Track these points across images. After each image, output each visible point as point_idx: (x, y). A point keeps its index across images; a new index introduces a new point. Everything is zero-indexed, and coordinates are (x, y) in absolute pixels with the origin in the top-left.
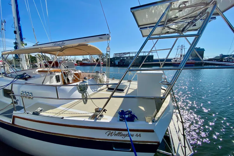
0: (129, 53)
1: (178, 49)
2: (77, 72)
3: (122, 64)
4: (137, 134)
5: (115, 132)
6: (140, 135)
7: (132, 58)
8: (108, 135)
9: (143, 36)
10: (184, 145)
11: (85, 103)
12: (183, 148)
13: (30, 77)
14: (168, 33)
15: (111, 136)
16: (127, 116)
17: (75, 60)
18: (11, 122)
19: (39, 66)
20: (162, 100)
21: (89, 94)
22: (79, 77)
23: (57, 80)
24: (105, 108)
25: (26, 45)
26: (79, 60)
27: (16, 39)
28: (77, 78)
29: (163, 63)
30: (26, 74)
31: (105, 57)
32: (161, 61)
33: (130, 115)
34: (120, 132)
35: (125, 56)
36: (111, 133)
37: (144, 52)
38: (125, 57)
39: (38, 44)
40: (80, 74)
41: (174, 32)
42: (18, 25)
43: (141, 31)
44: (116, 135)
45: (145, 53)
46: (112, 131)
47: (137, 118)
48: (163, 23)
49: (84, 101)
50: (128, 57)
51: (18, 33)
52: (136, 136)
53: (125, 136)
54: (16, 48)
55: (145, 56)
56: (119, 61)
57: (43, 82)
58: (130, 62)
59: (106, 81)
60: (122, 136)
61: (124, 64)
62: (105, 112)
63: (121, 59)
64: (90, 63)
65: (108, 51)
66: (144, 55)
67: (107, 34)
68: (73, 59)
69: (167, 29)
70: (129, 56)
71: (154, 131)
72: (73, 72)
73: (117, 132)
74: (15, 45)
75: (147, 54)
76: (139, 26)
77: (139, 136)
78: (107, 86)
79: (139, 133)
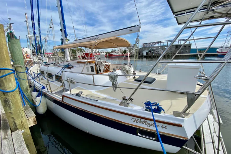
0: (160, 42)
1: (228, 35)
2: (107, 64)
3: (150, 54)
4: (163, 126)
5: (141, 120)
6: (166, 128)
7: (163, 48)
8: (134, 121)
9: (179, 24)
10: (217, 147)
11: (115, 91)
12: (216, 151)
13: (72, 67)
14: (212, 17)
15: (136, 122)
16: (153, 108)
17: (105, 52)
18: (61, 100)
19: (78, 58)
20: (195, 95)
21: (118, 83)
22: (109, 68)
23: (91, 70)
24: (132, 97)
25: (69, 40)
26: (108, 52)
27: (62, 36)
28: (108, 68)
29: (203, 54)
30: (70, 65)
31: (133, 48)
32: (200, 52)
33: (156, 107)
34: (146, 120)
35: (155, 45)
36: (137, 120)
37: (179, 40)
38: (155, 47)
39: (78, 39)
40: (110, 65)
41: (220, 16)
42: (63, 24)
43: (176, 18)
44: (141, 122)
45: (180, 42)
46: (137, 119)
47: (164, 111)
48: (206, 6)
49: (114, 89)
50: (159, 47)
51: (63, 30)
52: (161, 127)
53: (150, 126)
54: (62, 43)
55: (180, 46)
56: (147, 51)
57: (82, 71)
58: (160, 52)
59: (133, 73)
60: (147, 125)
61: (154, 55)
62: (132, 101)
63: (150, 49)
64: (117, 54)
65: (137, 43)
66: (179, 43)
67: (138, 26)
68: (103, 51)
69: (211, 14)
70: (159, 45)
71: (183, 126)
72: (104, 63)
73: (142, 120)
74: (61, 41)
75: (182, 43)
76: (174, 13)
77: (164, 128)
78: (134, 77)
79: (165, 125)
